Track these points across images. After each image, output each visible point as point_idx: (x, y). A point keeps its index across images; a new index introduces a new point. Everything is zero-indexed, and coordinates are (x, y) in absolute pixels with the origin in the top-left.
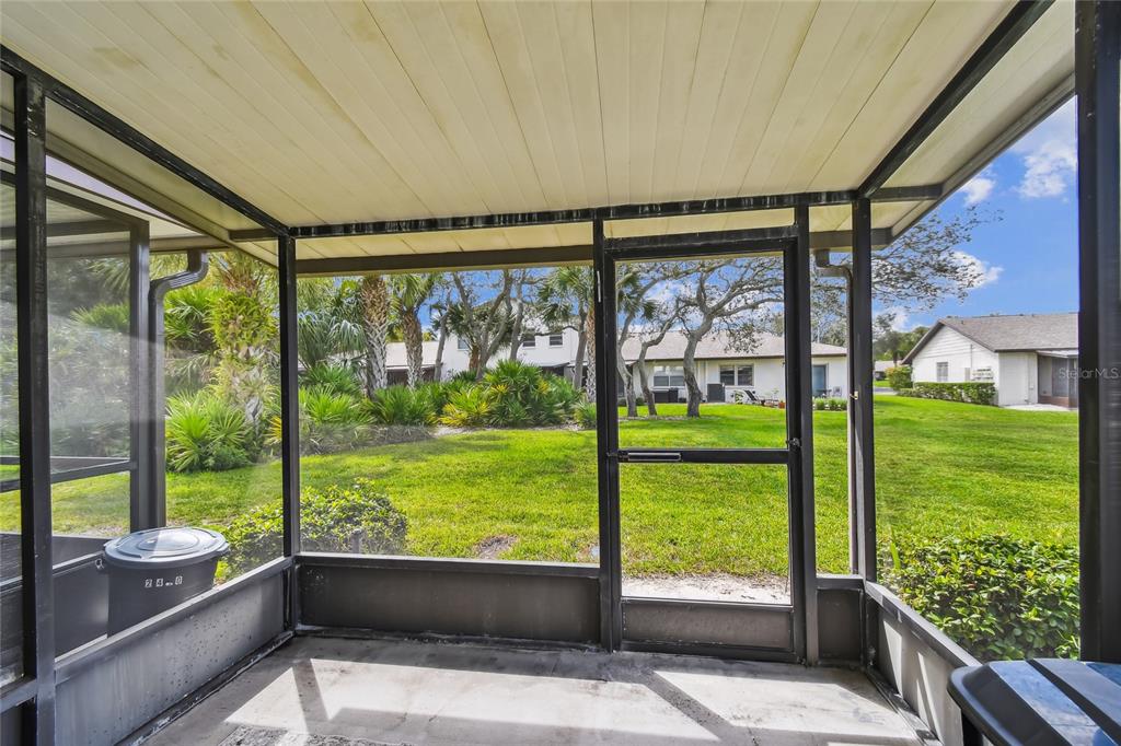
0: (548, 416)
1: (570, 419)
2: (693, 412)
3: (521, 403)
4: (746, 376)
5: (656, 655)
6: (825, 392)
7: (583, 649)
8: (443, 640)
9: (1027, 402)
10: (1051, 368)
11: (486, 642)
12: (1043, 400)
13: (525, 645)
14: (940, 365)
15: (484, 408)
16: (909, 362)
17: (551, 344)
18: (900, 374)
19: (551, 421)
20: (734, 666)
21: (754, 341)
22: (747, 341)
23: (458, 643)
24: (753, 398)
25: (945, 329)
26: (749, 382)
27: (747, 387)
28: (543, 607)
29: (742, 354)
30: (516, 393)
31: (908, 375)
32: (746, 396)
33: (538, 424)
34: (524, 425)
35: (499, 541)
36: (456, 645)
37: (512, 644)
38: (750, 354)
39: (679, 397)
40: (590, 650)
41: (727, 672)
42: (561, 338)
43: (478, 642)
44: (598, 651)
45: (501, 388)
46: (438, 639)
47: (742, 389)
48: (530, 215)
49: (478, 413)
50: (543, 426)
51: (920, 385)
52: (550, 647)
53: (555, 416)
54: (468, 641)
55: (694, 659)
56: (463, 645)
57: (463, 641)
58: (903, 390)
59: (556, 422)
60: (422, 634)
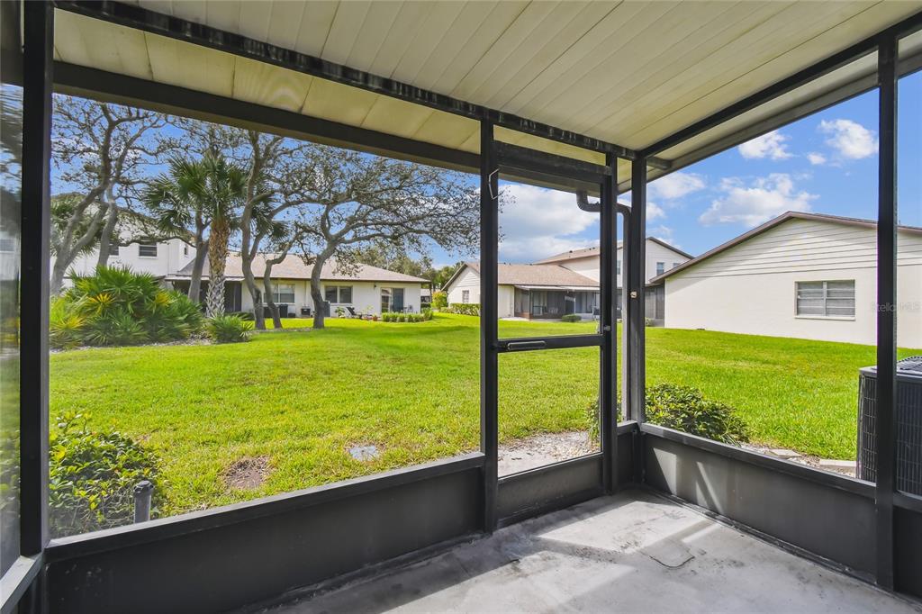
0: (169, 330)
1: (196, 332)
2: (318, 324)
3: (132, 316)
4: (347, 296)
5: (523, 523)
6: (402, 308)
7: (469, 541)
8: (318, 591)
9: (509, 316)
10: (521, 295)
11: (374, 572)
12: (517, 315)
13: (415, 559)
14: (464, 292)
15: (76, 322)
16: (446, 290)
17: (141, 254)
18: (441, 298)
19: (171, 336)
20: (577, 511)
21: (357, 267)
22: (351, 266)
23: (339, 587)
24: (353, 313)
25: (467, 269)
26: (350, 301)
27: (349, 305)
28: (430, 511)
29: (346, 277)
30: (124, 305)
31: (446, 299)
32: (348, 312)
33: (154, 339)
34: (138, 342)
35: (242, 465)
36: (338, 591)
37: (400, 563)
38: (353, 278)
39: (289, 312)
40: (476, 539)
41: (579, 517)
42: (155, 249)
43: (364, 575)
44: (482, 537)
45: (103, 298)
46: (311, 593)
47: (344, 306)
48: (430, 94)
49: (67, 328)
50: (161, 342)
51: (453, 305)
52: (440, 550)
53: (177, 330)
54: (350, 580)
55: (550, 516)
56: (346, 588)
57: (344, 582)
58: (443, 309)
59: (178, 337)
60: (285, 595)
